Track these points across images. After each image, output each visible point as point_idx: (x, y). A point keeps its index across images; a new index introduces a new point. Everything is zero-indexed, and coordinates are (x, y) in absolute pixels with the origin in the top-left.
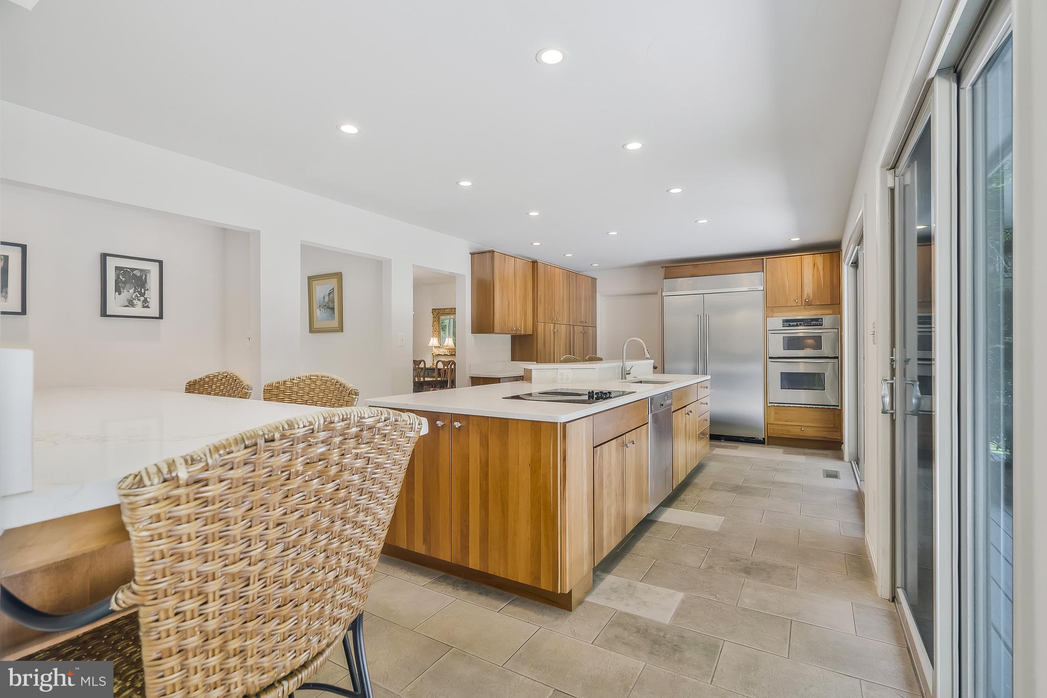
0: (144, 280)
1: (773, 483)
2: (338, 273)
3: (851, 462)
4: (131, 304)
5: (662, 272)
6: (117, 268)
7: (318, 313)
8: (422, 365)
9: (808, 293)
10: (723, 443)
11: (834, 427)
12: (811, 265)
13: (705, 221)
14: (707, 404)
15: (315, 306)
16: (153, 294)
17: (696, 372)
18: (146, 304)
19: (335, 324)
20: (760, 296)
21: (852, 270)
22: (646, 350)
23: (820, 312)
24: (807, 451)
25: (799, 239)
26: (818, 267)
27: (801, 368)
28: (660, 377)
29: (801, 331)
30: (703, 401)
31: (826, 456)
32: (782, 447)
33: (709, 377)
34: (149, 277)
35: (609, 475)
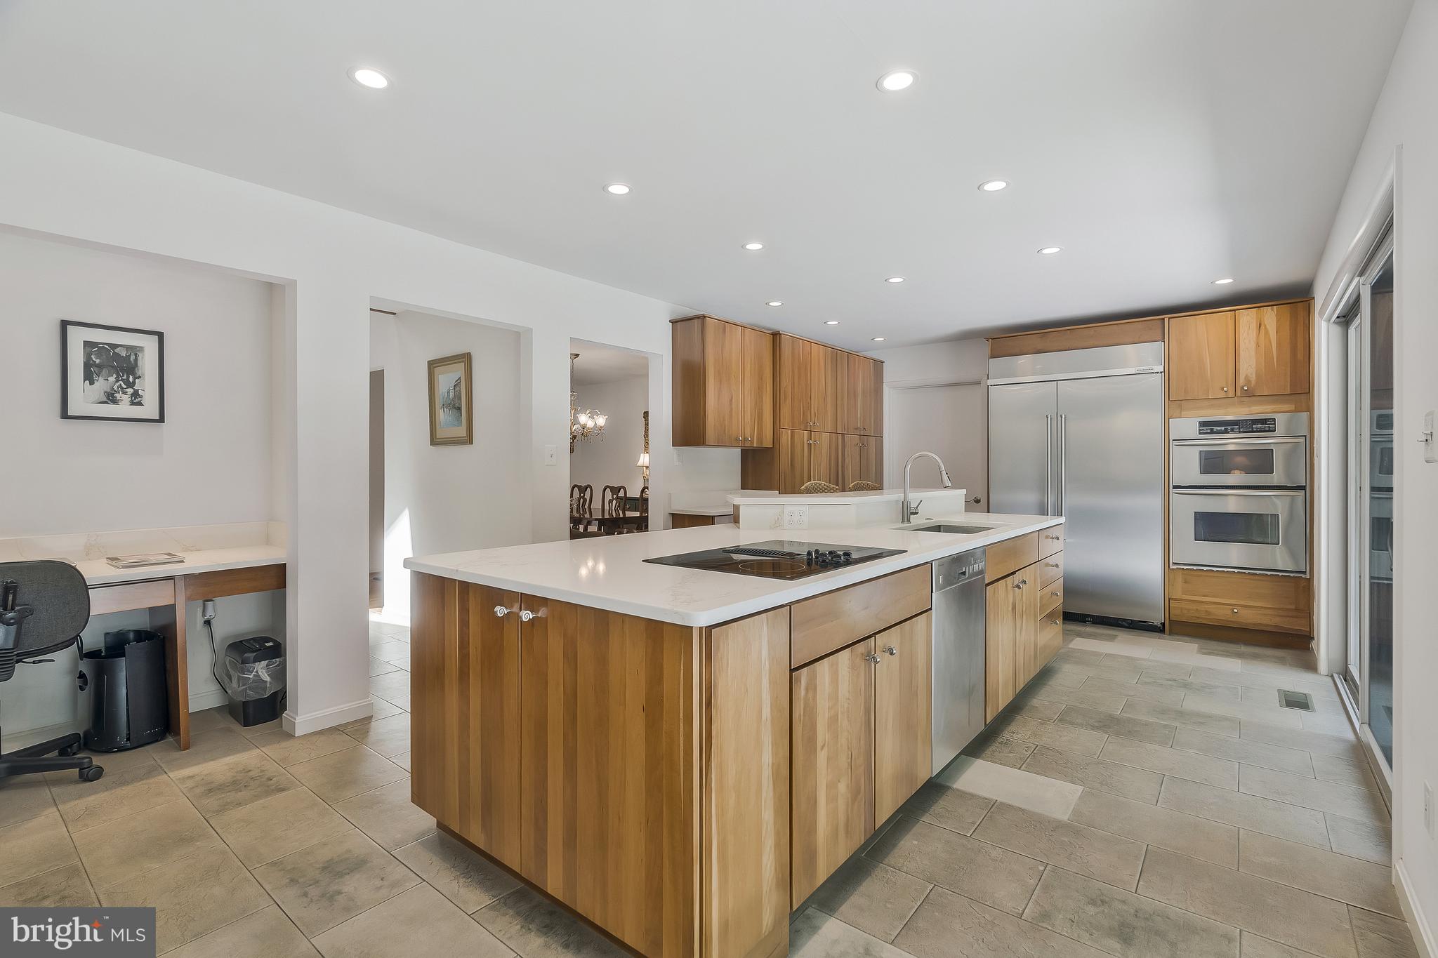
0: (133, 362)
1: (1181, 714)
2: (465, 354)
3: (1332, 676)
4: (111, 398)
5: (986, 348)
6: (87, 344)
7: (443, 416)
8: (621, 494)
9: (1247, 375)
10: (1089, 629)
11: (1296, 610)
12: (1254, 325)
13: (1055, 250)
14: (1057, 566)
15: (438, 404)
16: (149, 385)
17: (1043, 511)
18: (136, 400)
19: (461, 431)
20: (1157, 381)
21: (1336, 330)
22: (944, 473)
23: (1269, 408)
24: (1243, 649)
25: (1231, 281)
26: (1267, 332)
27: (1232, 504)
28: (977, 519)
29: (1232, 442)
30: (1051, 561)
31: (1281, 661)
32: (1197, 640)
33: (1062, 520)
34: (142, 358)
35: (833, 720)
